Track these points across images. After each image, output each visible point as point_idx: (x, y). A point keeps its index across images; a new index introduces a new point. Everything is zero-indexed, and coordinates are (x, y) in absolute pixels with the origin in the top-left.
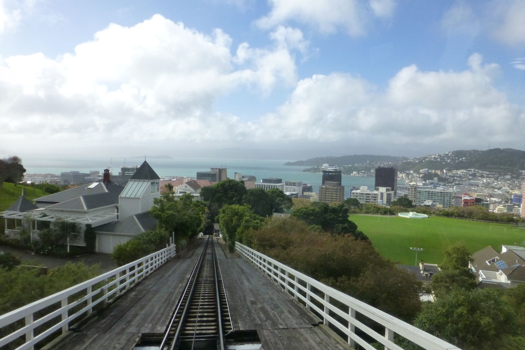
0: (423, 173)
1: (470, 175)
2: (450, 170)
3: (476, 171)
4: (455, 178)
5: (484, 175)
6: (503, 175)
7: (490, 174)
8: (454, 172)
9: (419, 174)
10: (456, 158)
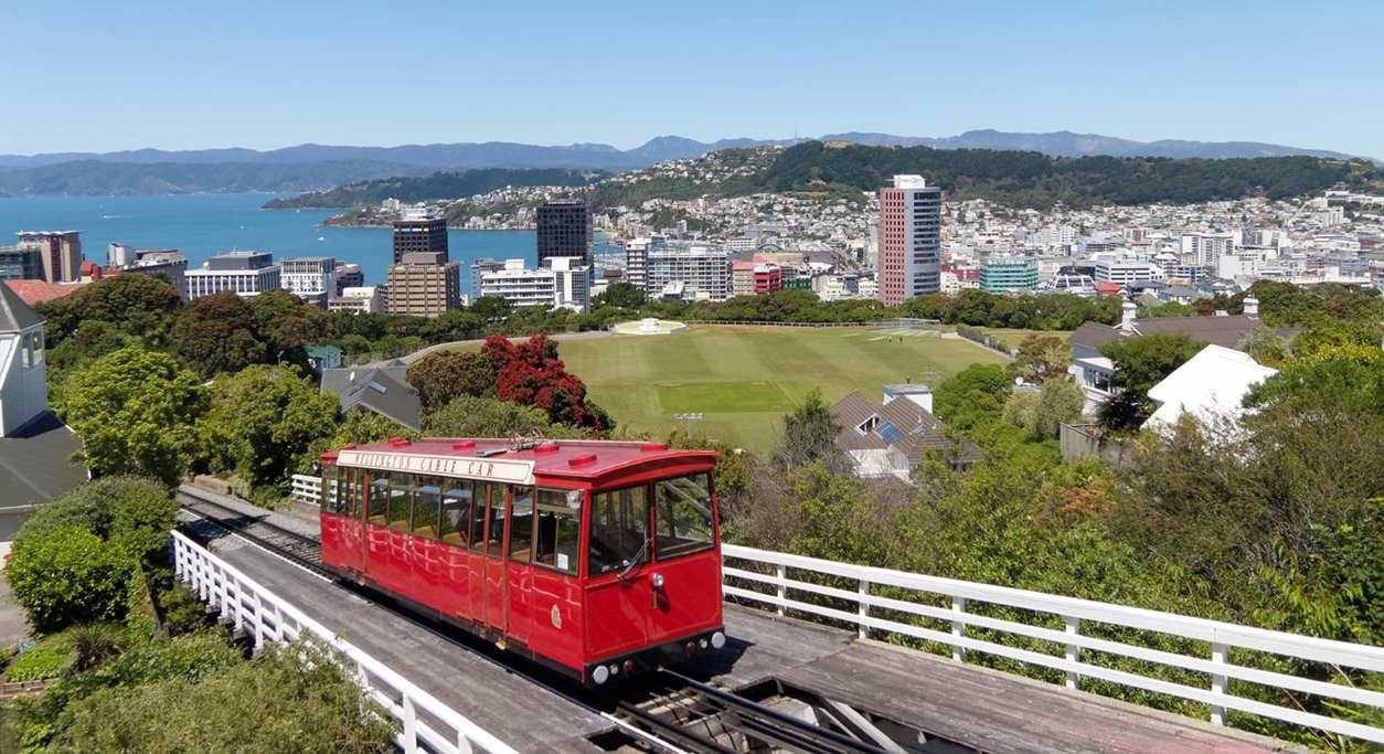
0: (649, 212)
1: (761, 209)
2: (712, 200)
3: (770, 199)
4: (727, 219)
5: (791, 206)
6: (831, 204)
7: (802, 205)
8: (723, 203)
9: (642, 212)
10: (726, 168)
